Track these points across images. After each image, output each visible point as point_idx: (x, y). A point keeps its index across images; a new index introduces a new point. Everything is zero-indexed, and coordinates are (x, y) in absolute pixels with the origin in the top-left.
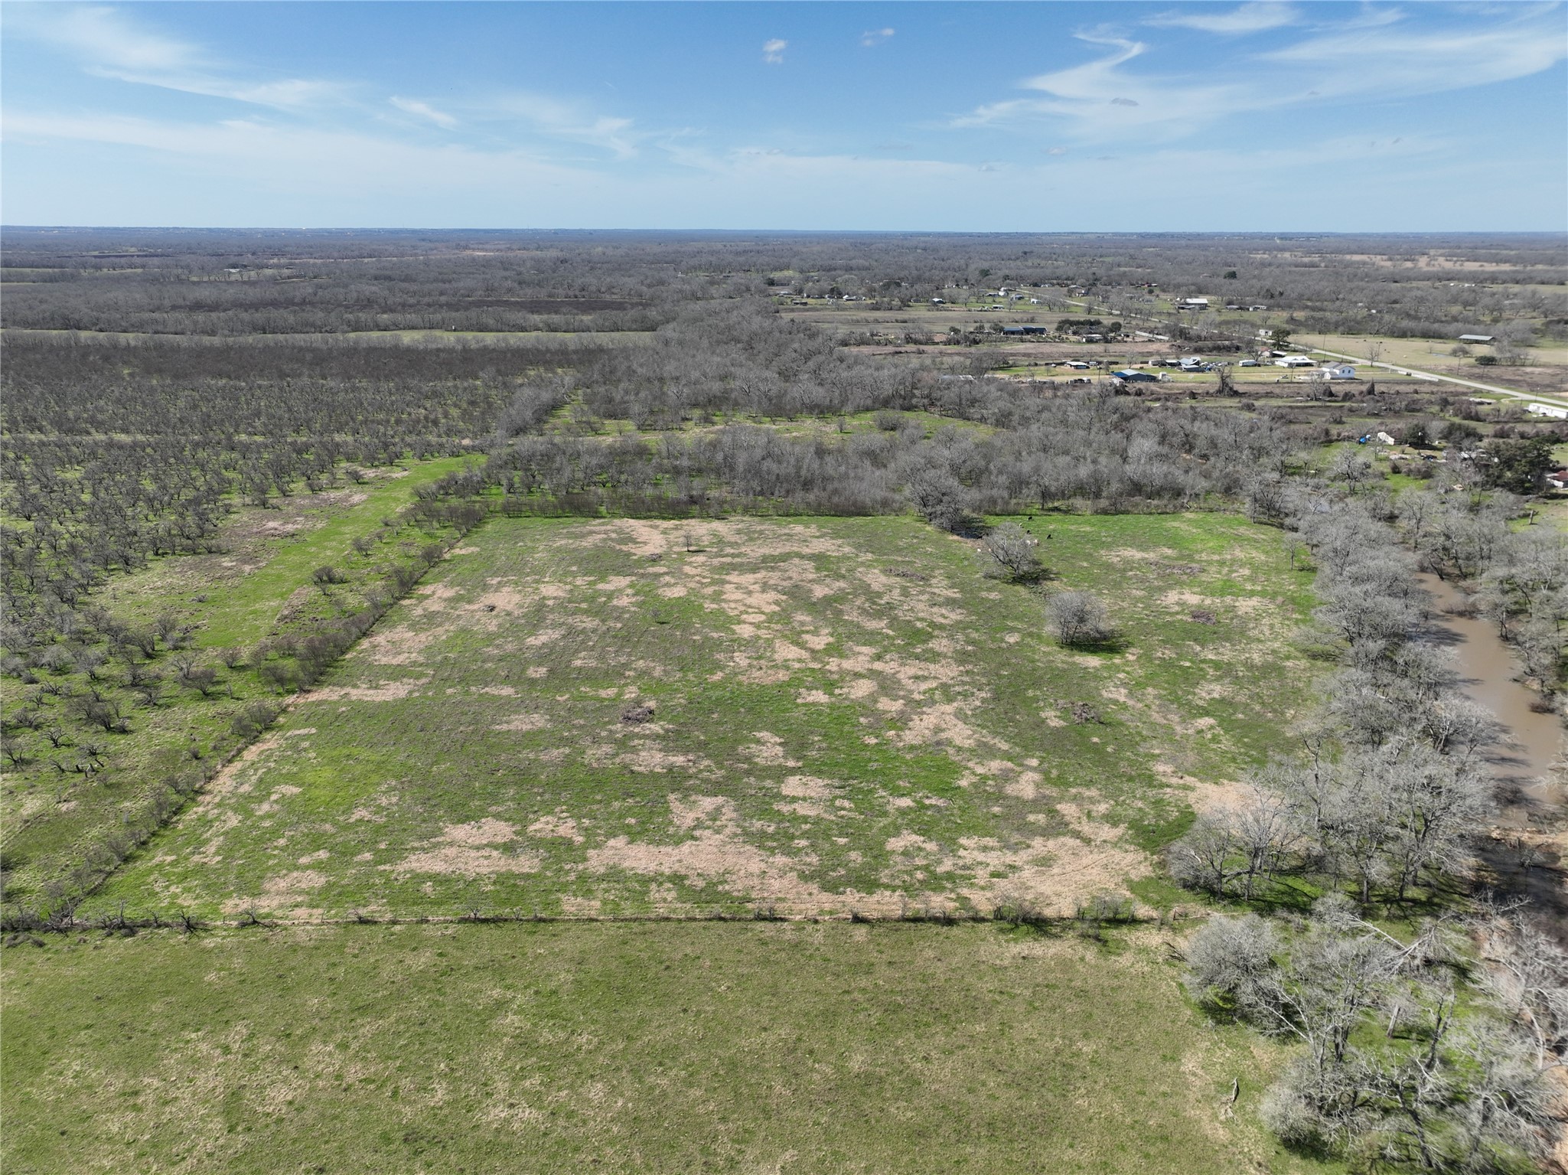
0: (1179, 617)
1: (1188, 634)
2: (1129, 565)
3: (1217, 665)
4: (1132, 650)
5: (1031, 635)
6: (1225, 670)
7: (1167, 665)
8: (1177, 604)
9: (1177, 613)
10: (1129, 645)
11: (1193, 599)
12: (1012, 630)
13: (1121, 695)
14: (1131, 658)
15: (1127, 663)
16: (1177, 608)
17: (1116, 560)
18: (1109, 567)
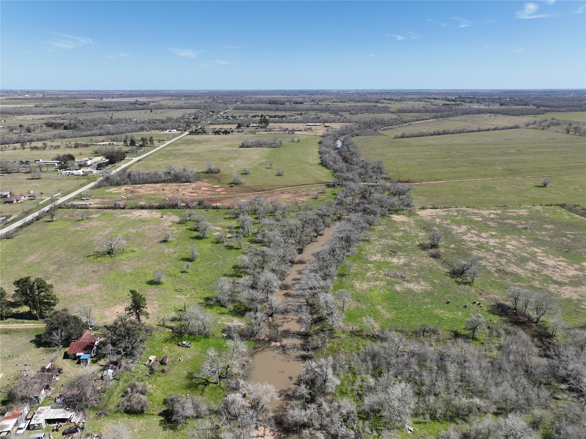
0: (401, 254)
1: (399, 248)
2: (416, 280)
3: (395, 240)
4: (417, 244)
5: (447, 248)
6: (393, 238)
7: (408, 240)
8: (401, 258)
9: (401, 255)
10: (418, 246)
11: (395, 260)
12: (454, 249)
13: (420, 234)
14: (418, 243)
15: (419, 241)
16: (402, 257)
17: (422, 283)
18: (425, 279)
